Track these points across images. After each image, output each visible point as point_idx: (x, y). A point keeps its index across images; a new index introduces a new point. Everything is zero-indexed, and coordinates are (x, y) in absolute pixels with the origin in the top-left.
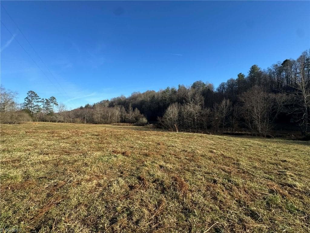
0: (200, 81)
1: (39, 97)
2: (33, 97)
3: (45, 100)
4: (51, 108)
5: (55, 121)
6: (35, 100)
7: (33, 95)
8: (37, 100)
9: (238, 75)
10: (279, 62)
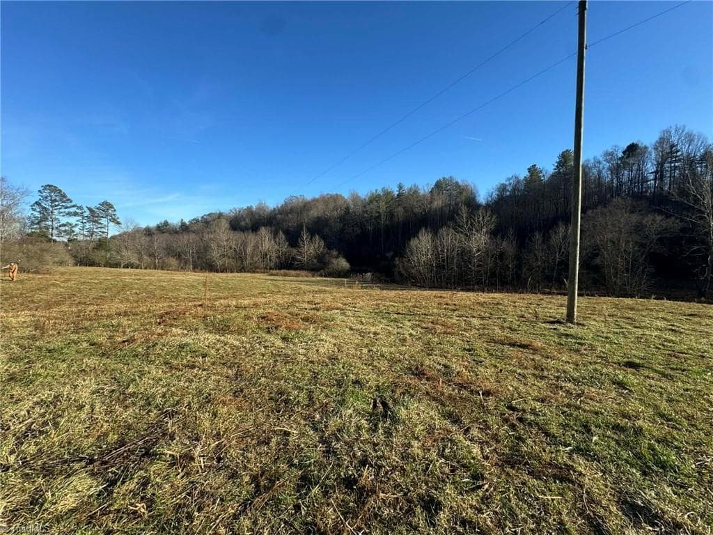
0: (451, 177)
1: (71, 202)
2: (55, 200)
3: (86, 209)
4: (103, 232)
5: (117, 265)
6: (61, 211)
7: (55, 195)
8: (67, 210)
9: (529, 169)
10: (616, 146)
